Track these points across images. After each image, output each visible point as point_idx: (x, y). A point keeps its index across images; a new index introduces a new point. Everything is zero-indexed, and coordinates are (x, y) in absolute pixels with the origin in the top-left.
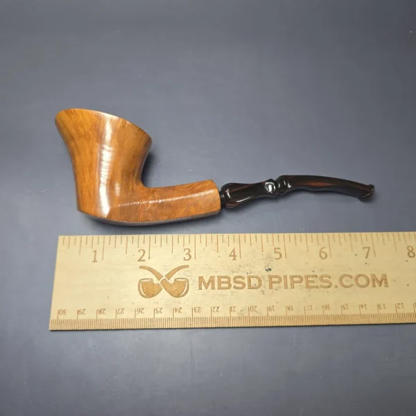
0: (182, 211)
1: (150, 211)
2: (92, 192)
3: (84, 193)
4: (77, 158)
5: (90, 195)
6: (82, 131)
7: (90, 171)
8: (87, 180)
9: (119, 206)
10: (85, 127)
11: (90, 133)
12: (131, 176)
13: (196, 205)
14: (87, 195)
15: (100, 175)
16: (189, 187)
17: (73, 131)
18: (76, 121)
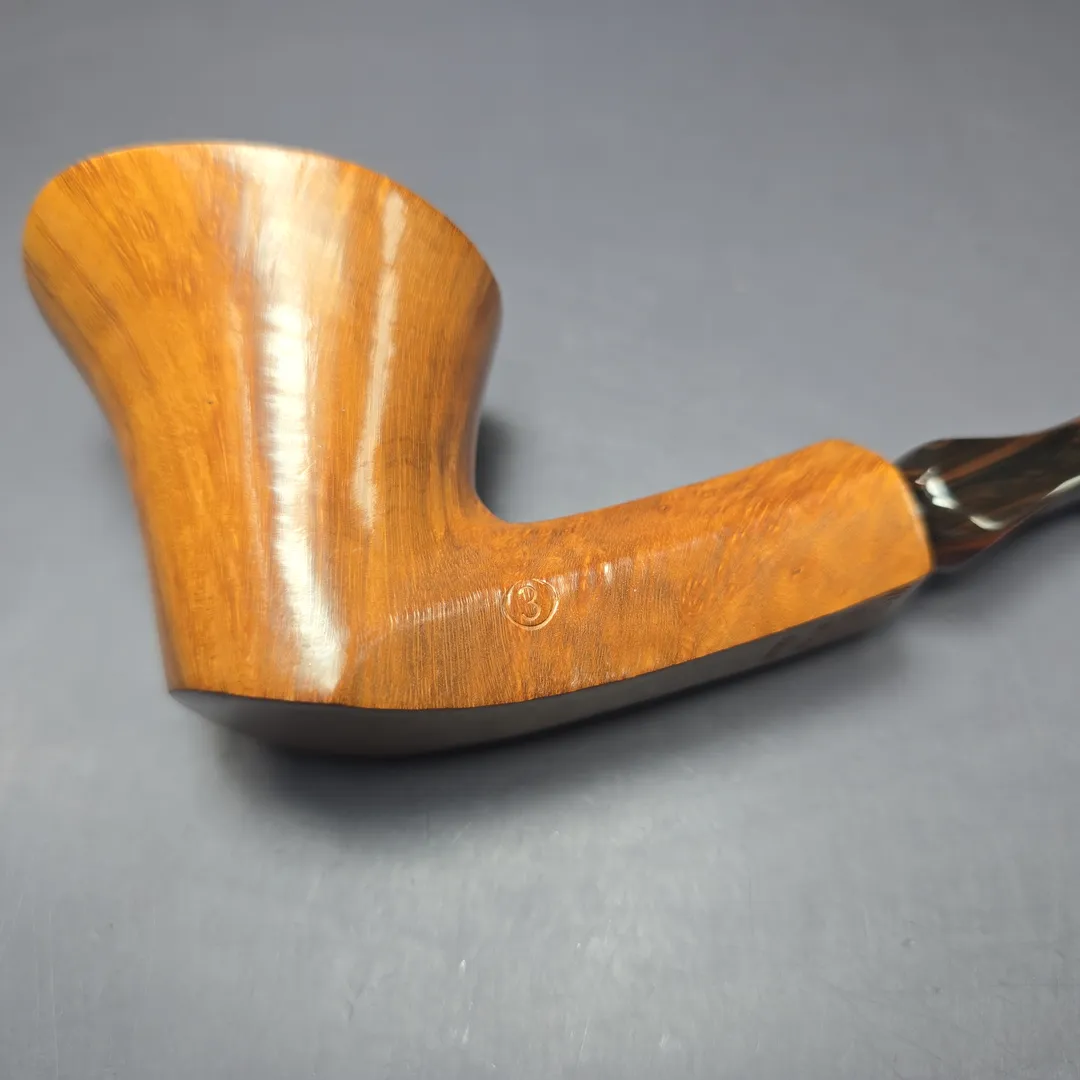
0: (733, 607)
1: (564, 632)
2: (234, 572)
3: (191, 584)
4: (142, 411)
5: (226, 589)
6: (156, 260)
7: (212, 457)
8: (201, 510)
9: (394, 621)
10: (167, 237)
11: (197, 258)
12: (434, 468)
13: (799, 567)
14: (211, 588)
15: (266, 469)
16: (737, 486)
17: (109, 276)
18: (120, 213)
